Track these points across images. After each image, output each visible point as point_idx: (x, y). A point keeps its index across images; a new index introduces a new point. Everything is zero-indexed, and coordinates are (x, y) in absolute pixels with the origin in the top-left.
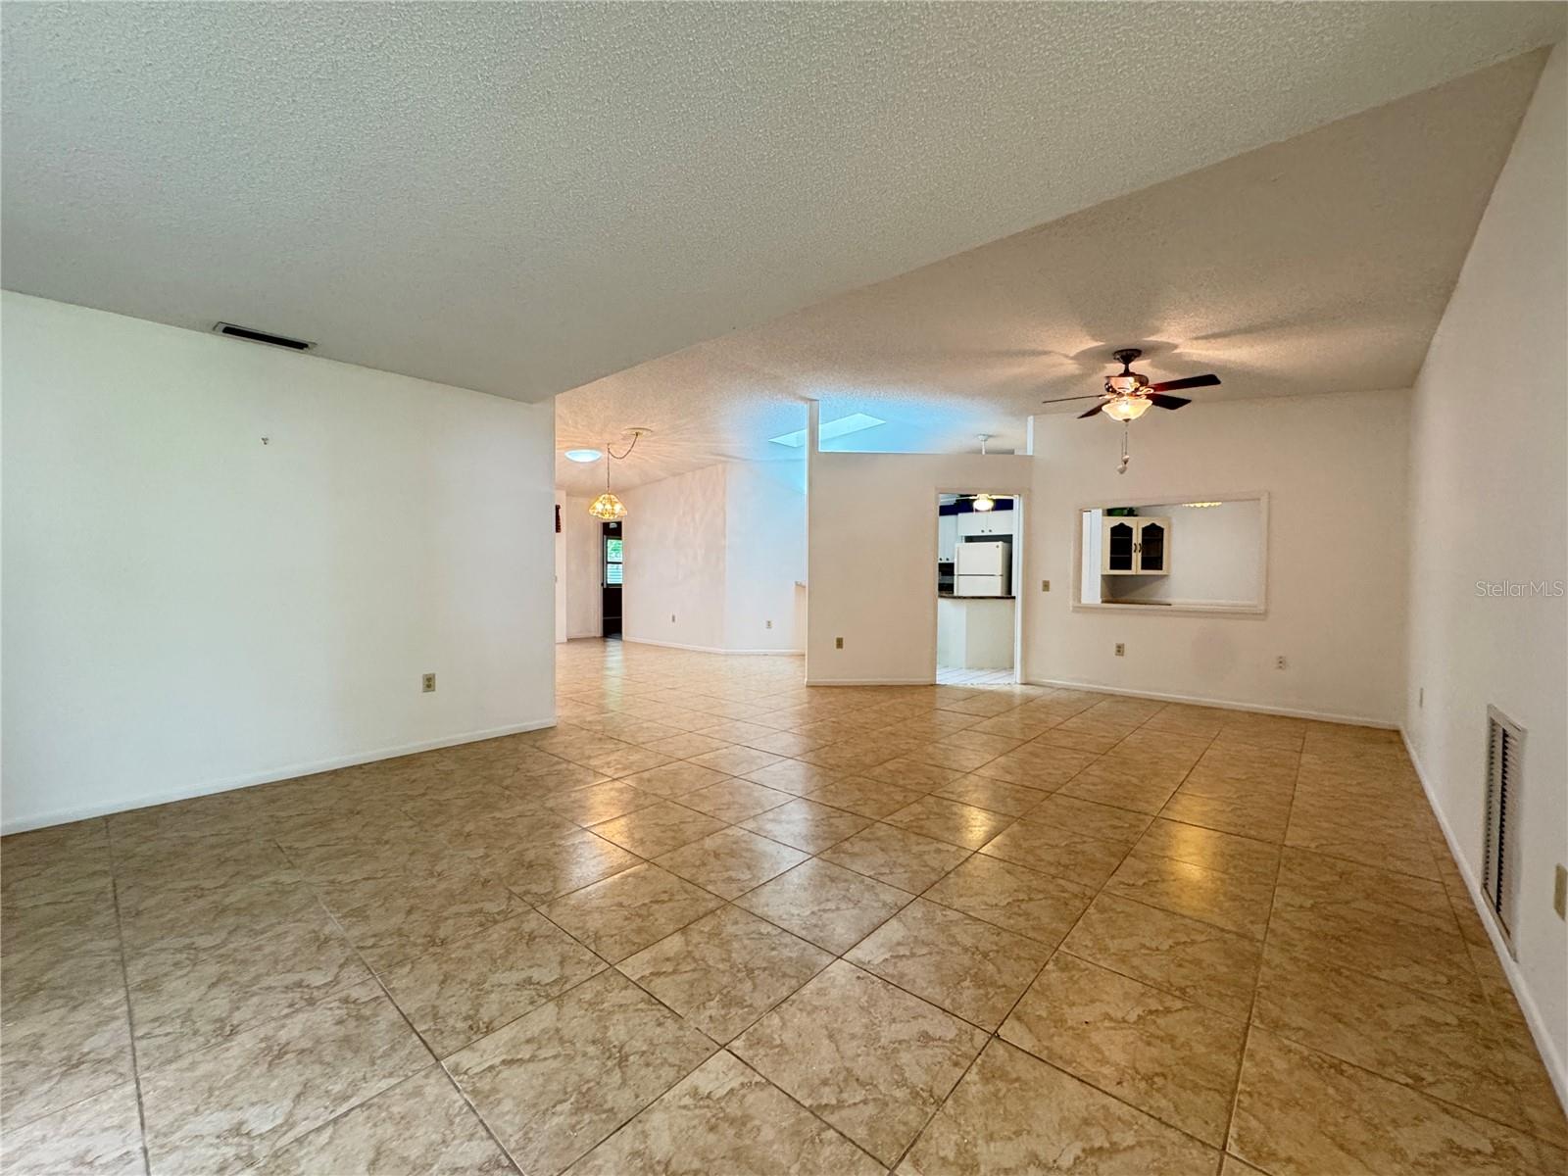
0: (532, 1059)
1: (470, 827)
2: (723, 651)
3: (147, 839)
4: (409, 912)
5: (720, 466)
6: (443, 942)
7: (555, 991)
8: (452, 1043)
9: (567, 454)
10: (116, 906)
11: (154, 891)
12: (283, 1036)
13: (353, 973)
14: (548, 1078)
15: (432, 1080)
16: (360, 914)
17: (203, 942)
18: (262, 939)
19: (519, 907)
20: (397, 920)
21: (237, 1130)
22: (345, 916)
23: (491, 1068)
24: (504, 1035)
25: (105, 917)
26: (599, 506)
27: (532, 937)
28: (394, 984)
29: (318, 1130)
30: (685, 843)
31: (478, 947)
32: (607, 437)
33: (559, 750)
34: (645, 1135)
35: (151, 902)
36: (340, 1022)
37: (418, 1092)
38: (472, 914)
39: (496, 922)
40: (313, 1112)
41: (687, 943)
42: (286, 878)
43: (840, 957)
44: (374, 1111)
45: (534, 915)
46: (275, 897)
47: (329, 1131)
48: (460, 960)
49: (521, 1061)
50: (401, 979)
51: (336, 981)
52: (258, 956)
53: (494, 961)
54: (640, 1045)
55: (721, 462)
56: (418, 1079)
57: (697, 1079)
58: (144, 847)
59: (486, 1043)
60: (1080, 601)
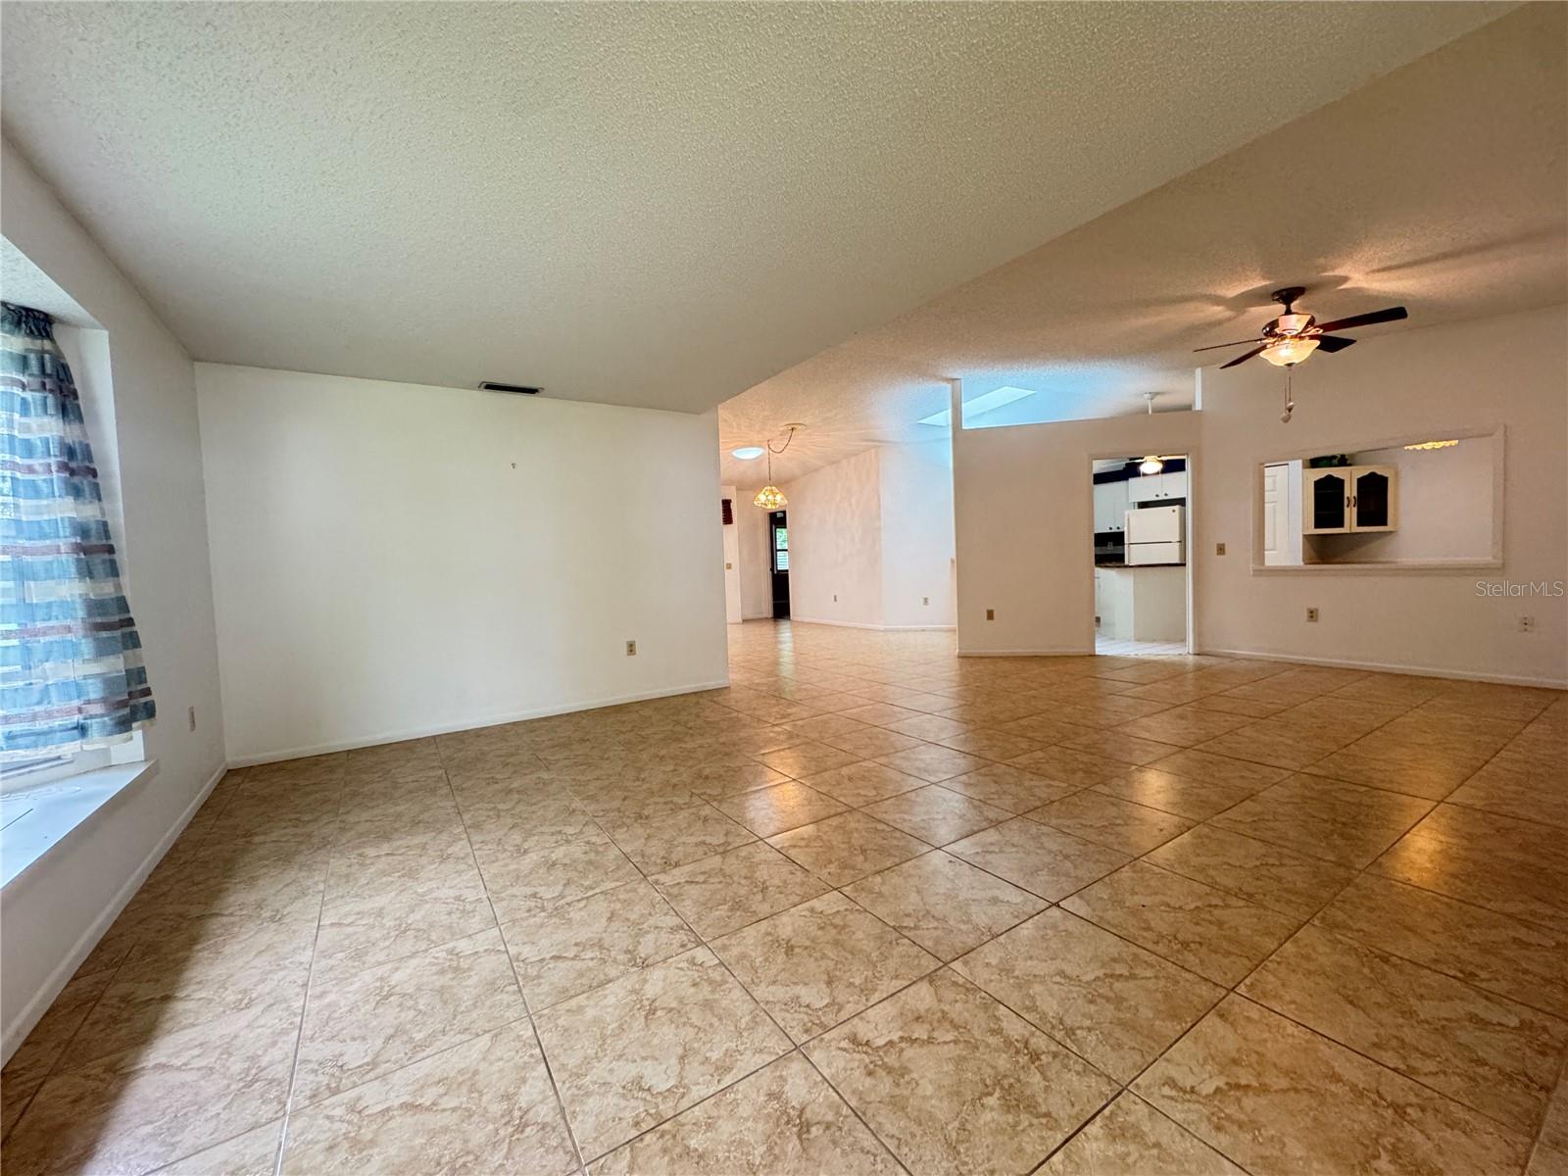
0: (703, 883)
1: (663, 752)
2: (882, 627)
3: (460, 750)
4: (624, 800)
5: (873, 451)
6: (647, 818)
7: (721, 850)
8: (654, 869)
9: (734, 454)
10: (449, 784)
11: (470, 778)
12: (554, 857)
13: (591, 830)
14: (714, 893)
15: (642, 886)
16: (593, 798)
17: (501, 806)
18: (534, 808)
19: (697, 801)
20: (616, 804)
21: (534, 895)
22: (583, 799)
23: (678, 884)
24: (687, 868)
25: (445, 790)
26: (762, 497)
27: (706, 820)
28: (617, 836)
29: (578, 901)
30: (826, 770)
31: (671, 822)
32: (767, 435)
33: (733, 703)
34: (776, 926)
35: (469, 783)
36: (586, 853)
37: (635, 890)
38: (665, 803)
39: (682, 809)
40: (573, 893)
41: (818, 830)
42: (545, 775)
43: (939, 848)
44: (609, 896)
45: (708, 806)
46: (541, 786)
47: (584, 902)
48: (658, 828)
49: (697, 883)
50: (621, 834)
51: (581, 832)
52: (534, 816)
53: (681, 830)
54: (776, 881)
55: (875, 447)
56: (634, 885)
57: (815, 903)
58: (460, 755)
59: (676, 871)
60: (1263, 564)
